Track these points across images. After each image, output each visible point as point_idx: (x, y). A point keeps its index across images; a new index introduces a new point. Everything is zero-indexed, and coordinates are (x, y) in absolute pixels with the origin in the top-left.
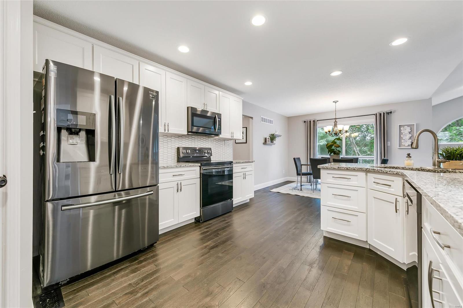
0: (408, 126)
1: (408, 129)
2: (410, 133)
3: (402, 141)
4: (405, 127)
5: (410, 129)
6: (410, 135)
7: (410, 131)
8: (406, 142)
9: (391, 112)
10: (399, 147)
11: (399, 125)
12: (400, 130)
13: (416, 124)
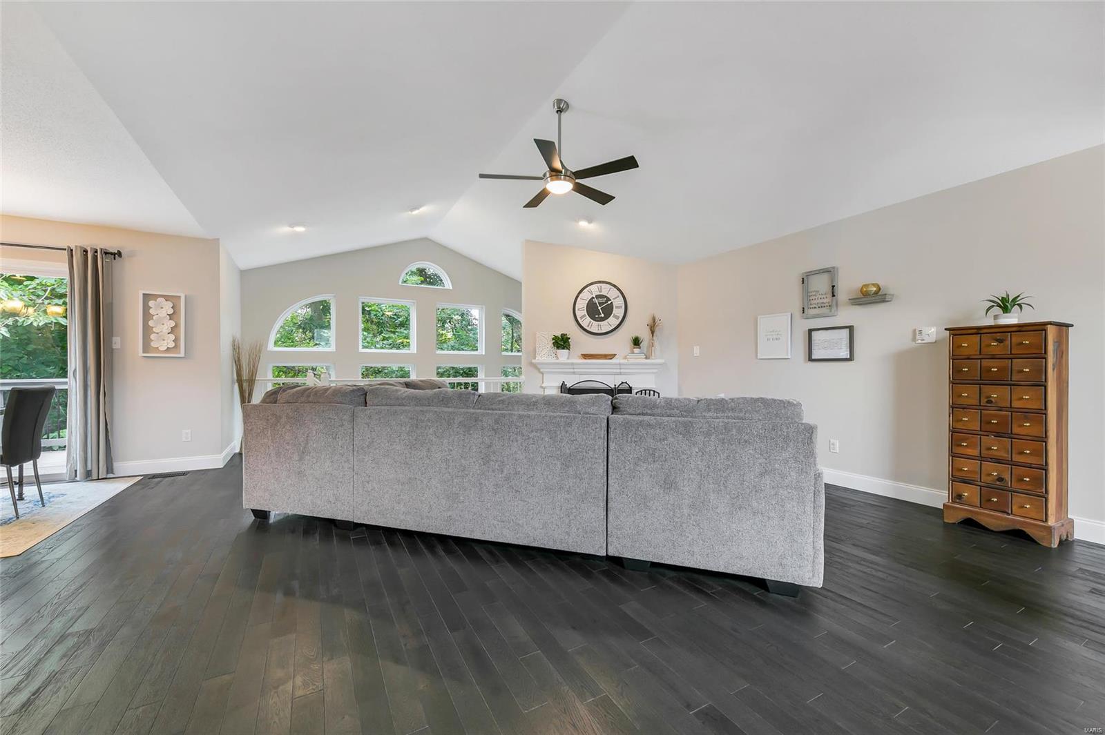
0: (167, 298)
1: (168, 308)
2: (171, 317)
3: (153, 337)
4: (159, 300)
5: (172, 307)
6: (172, 324)
7: (171, 311)
8: (164, 340)
9: (119, 254)
10: (144, 352)
11: (144, 294)
12: (146, 308)
13: (186, 296)
